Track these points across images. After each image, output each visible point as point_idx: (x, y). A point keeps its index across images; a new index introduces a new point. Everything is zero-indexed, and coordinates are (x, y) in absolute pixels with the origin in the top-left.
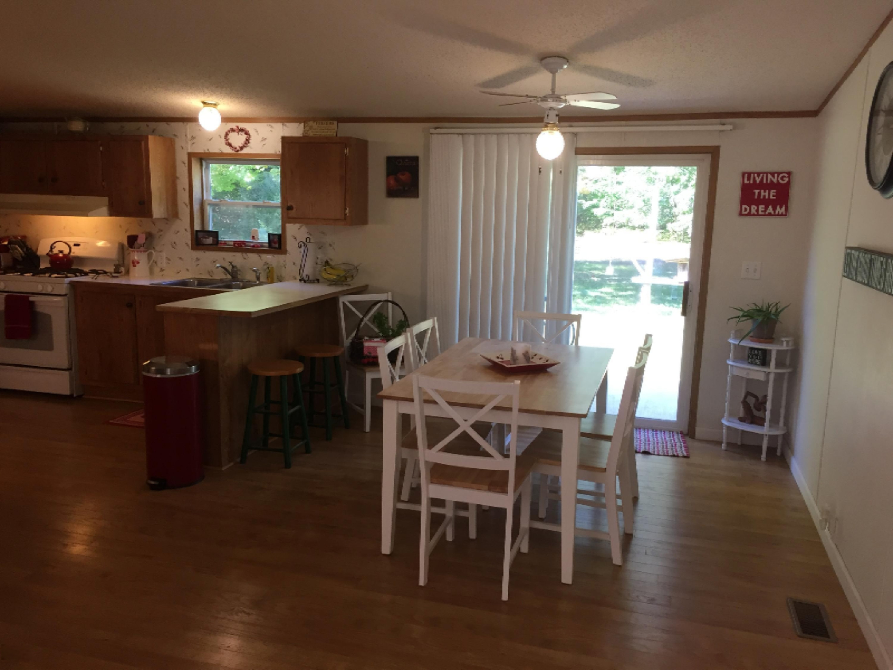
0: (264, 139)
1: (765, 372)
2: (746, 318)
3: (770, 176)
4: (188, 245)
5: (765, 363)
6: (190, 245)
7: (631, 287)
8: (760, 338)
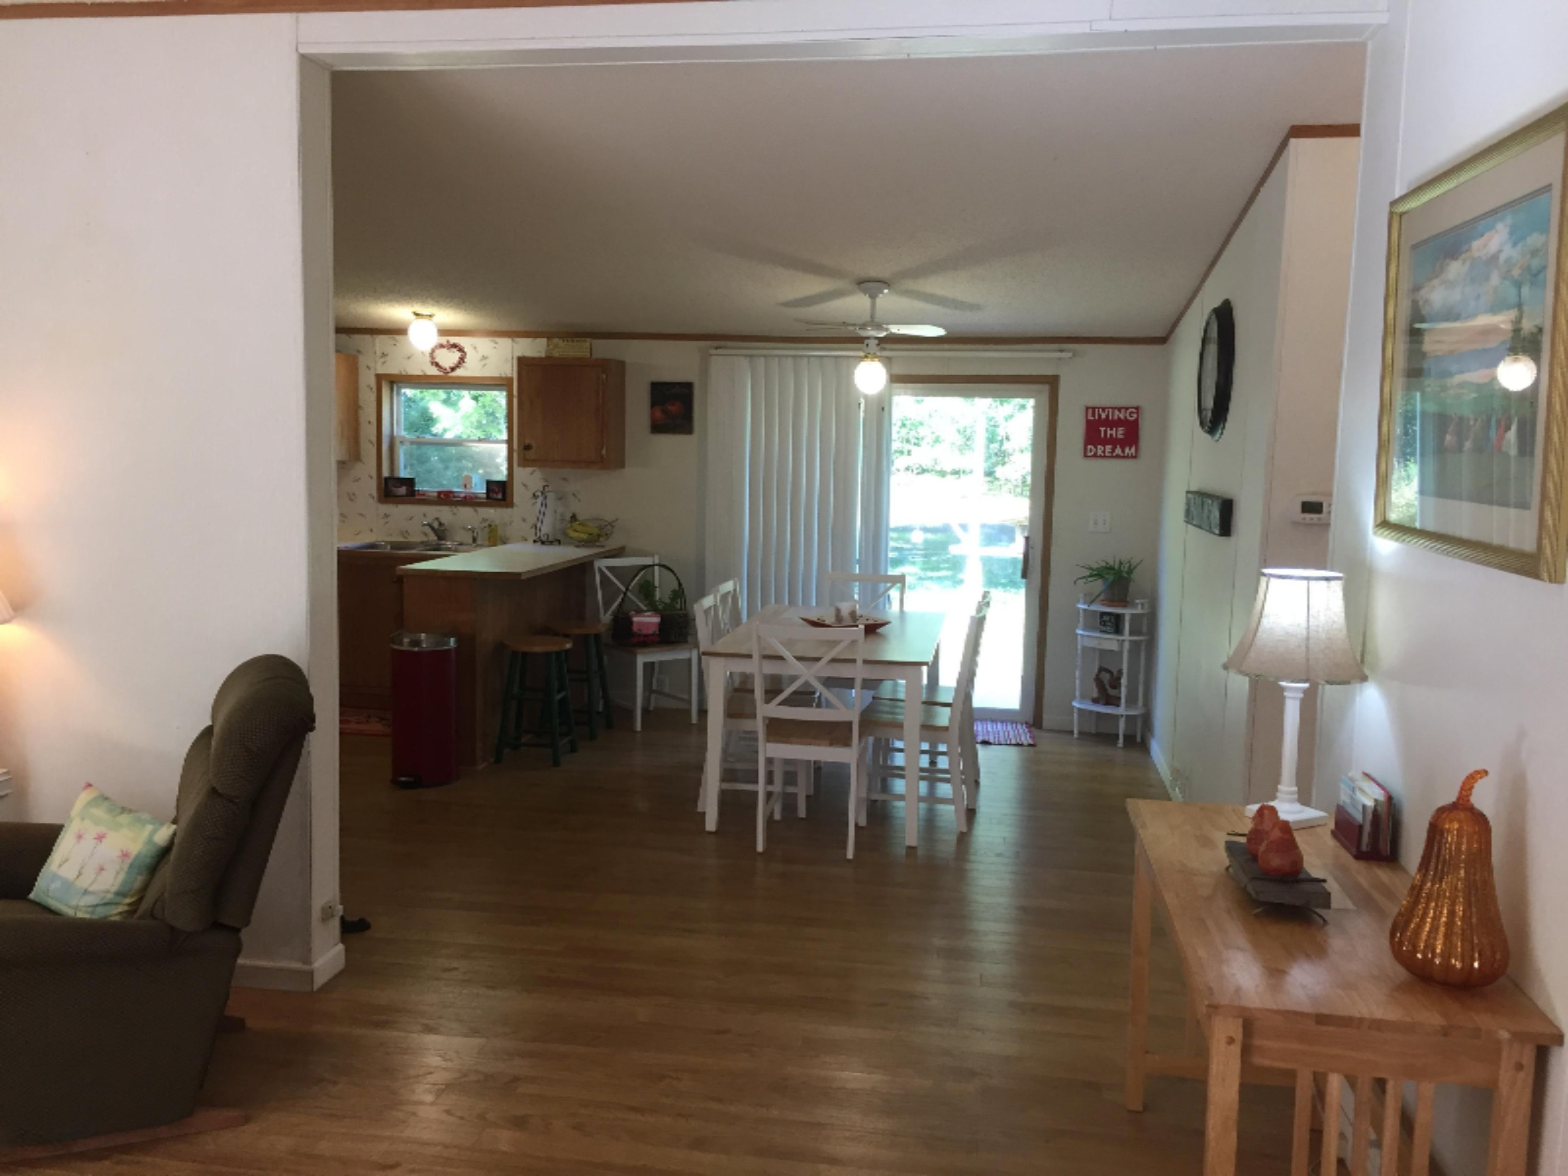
0: (484, 358)
1: (1118, 640)
2: (1094, 578)
3: (1117, 412)
4: (373, 498)
5: (1118, 630)
6: (376, 498)
7: (946, 565)
8: (1111, 602)
